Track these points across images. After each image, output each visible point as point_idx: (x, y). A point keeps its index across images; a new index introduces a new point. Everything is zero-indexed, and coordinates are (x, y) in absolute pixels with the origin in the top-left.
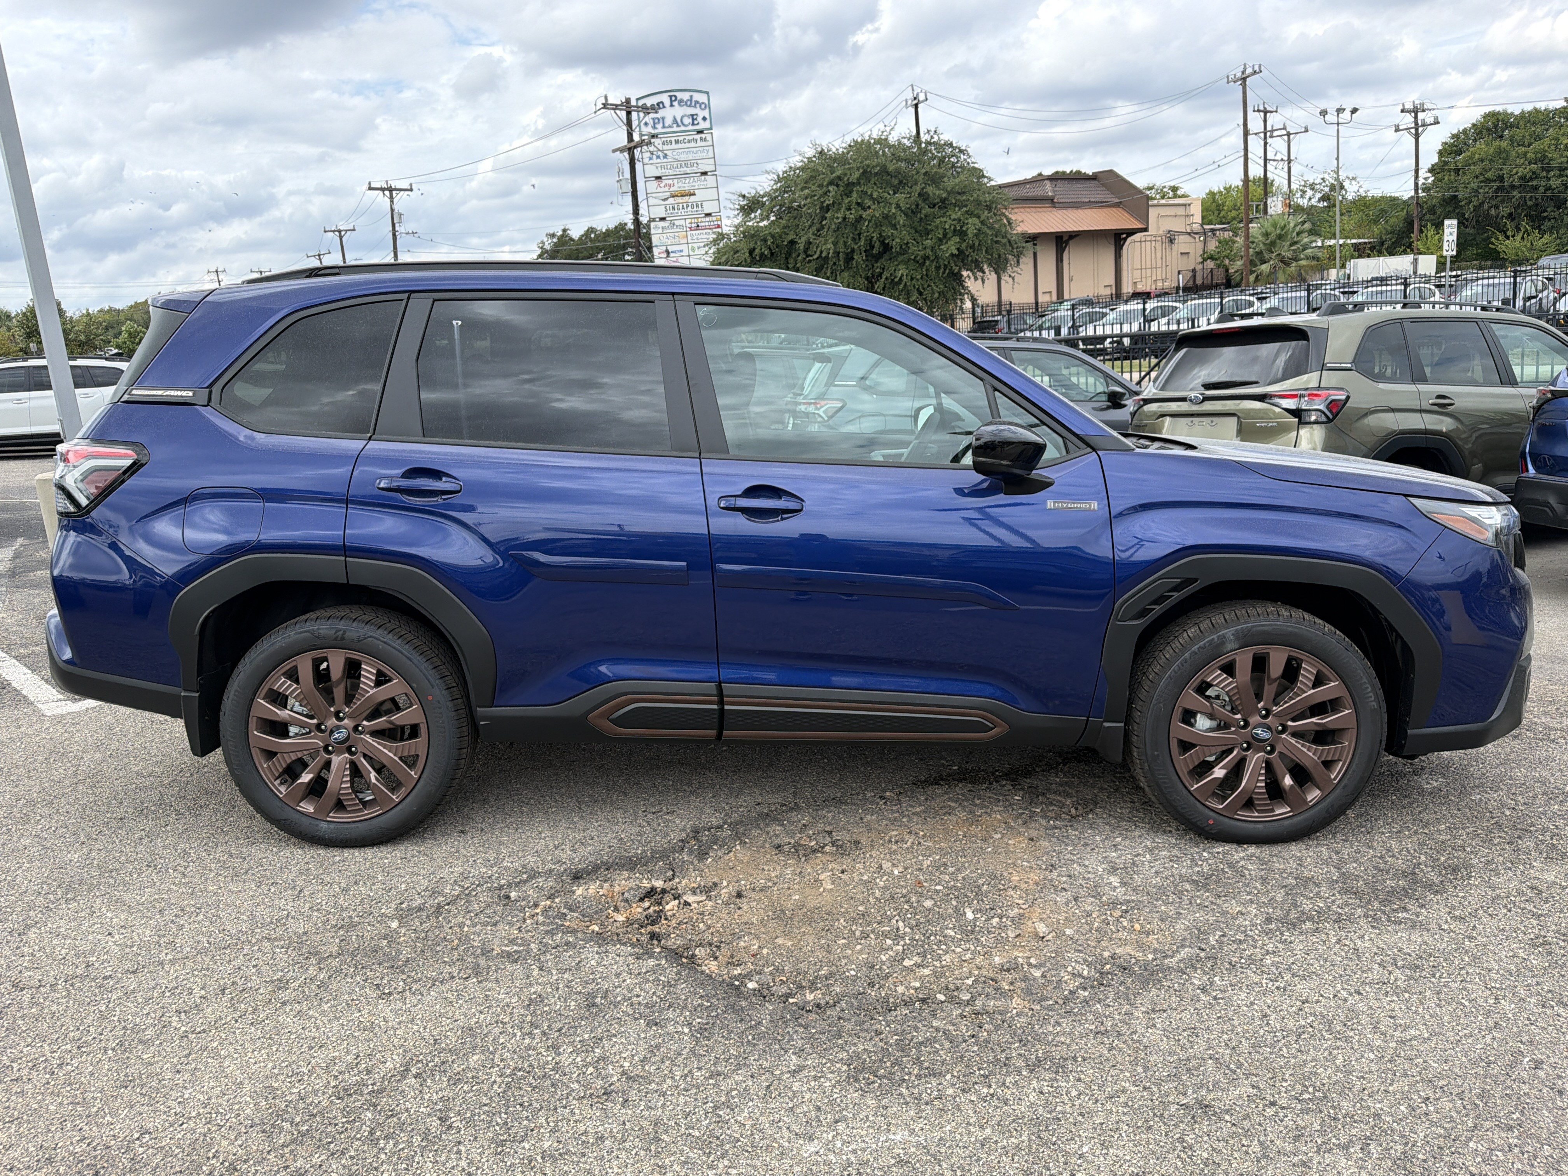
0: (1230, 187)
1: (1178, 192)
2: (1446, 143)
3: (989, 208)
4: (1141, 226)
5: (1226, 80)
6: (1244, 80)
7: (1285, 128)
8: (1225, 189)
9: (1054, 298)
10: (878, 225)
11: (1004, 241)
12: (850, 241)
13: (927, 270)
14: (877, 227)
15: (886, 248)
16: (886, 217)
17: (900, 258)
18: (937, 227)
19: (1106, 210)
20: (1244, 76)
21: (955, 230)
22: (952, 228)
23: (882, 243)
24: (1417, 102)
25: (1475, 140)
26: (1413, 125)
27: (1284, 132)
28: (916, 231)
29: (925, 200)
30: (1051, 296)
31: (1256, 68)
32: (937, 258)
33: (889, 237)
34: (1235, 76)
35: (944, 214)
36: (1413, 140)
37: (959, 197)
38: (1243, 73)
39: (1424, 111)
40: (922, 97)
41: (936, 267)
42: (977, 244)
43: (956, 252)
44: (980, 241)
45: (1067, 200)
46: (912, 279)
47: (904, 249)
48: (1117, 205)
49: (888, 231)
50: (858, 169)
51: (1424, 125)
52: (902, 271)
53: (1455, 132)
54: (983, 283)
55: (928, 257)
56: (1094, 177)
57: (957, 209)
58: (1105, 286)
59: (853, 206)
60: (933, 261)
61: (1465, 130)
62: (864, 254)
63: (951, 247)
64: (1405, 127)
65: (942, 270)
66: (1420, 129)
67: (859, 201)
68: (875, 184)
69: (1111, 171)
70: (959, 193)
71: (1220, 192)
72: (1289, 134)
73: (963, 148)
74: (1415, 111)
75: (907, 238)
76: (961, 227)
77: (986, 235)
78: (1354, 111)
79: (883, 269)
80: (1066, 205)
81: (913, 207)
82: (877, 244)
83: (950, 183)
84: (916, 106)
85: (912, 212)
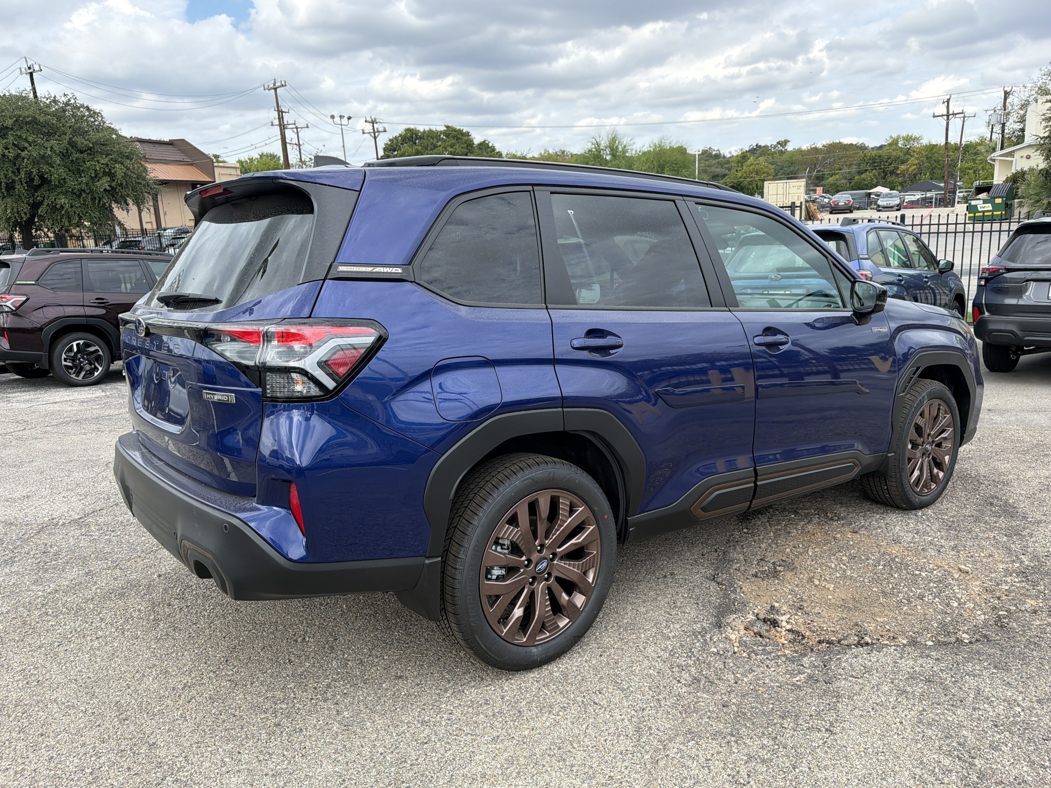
0: (252, 158)
1: (220, 159)
2: (387, 144)
3: (128, 157)
4: (210, 180)
5: (263, 88)
6: (275, 89)
7: (295, 124)
8: (249, 159)
9: (155, 227)
10: (35, 162)
11: (144, 183)
12: (10, 174)
13: (85, 200)
14: (34, 164)
15: (44, 181)
16: (43, 157)
17: (59, 190)
18: (88, 168)
19: (183, 167)
20: (275, 87)
21: (104, 172)
22: (102, 170)
23: (41, 177)
24: (373, 118)
25: (402, 144)
26: (372, 131)
27: (294, 126)
28: (70, 171)
29: (73, 147)
30: (152, 225)
31: (283, 83)
32: (92, 191)
33: (47, 173)
34: (268, 86)
35: (92, 159)
36: (374, 140)
37: (103, 147)
38: (274, 85)
39: (377, 123)
40: (36, 68)
41: (91, 199)
42: (124, 183)
43: (108, 188)
44: (127, 181)
45: (155, 158)
46: (72, 207)
47: (62, 182)
48: (192, 165)
49: (45, 168)
50: (11, 118)
51: (378, 132)
52: (63, 200)
53: (391, 138)
54: (128, 212)
55: (84, 191)
56: (171, 143)
57: (104, 156)
58: (190, 220)
59: (10, 146)
60: (88, 194)
61: (396, 138)
62: (25, 185)
63: (104, 183)
64: (368, 131)
65: (97, 202)
66: (377, 134)
67: (16, 143)
68: (28, 130)
69: (183, 140)
70: (103, 145)
71: (246, 161)
72: (297, 128)
73: (97, 111)
74: (373, 122)
75: (64, 176)
76: (110, 170)
77: (131, 177)
78: (349, 118)
79: (44, 198)
80: (156, 161)
81: (65, 151)
82: (37, 178)
83: (93, 136)
84: (31, 74)
85: (64, 155)
